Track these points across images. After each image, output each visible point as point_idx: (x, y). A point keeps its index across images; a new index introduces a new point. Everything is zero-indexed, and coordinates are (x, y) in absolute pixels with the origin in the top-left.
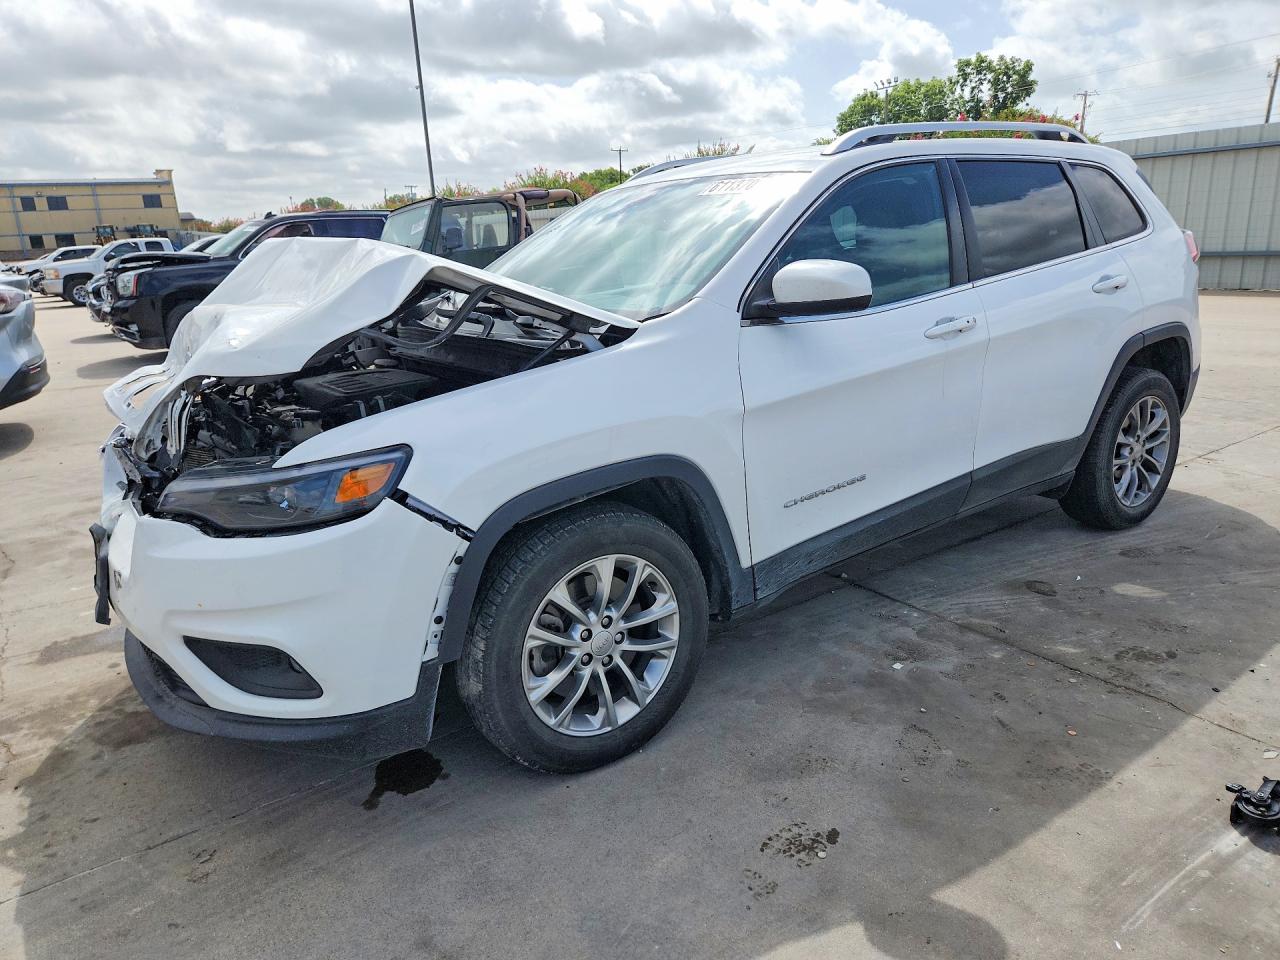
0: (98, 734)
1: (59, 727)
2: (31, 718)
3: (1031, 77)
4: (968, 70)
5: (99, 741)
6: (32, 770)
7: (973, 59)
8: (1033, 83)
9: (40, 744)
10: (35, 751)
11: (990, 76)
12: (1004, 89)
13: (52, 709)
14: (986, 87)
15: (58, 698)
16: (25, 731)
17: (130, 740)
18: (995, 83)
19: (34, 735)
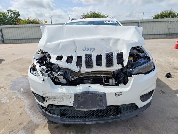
3: (19, 14)
4: (9, 11)
7: (9, 10)
8: (20, 15)
11: (13, 13)
12: (16, 15)
14: (12, 14)
18: (14, 14)
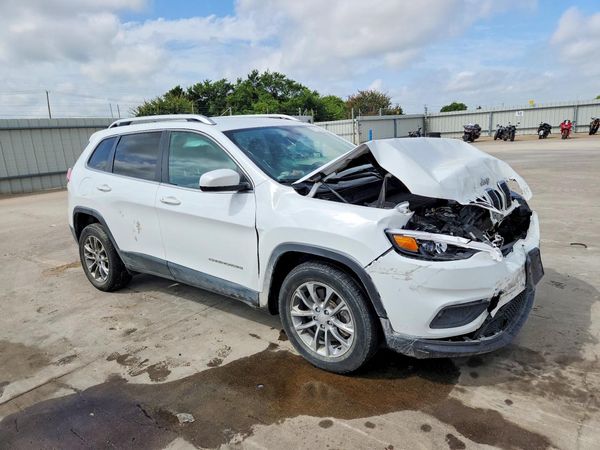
0: (541, 364)
1: (557, 379)
2: (568, 394)
5: (543, 360)
6: (575, 364)
9: (568, 375)
10: (571, 372)
13: (556, 393)
15: (551, 400)
16: (574, 387)
17: (531, 352)
19: (569, 382)
